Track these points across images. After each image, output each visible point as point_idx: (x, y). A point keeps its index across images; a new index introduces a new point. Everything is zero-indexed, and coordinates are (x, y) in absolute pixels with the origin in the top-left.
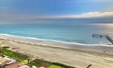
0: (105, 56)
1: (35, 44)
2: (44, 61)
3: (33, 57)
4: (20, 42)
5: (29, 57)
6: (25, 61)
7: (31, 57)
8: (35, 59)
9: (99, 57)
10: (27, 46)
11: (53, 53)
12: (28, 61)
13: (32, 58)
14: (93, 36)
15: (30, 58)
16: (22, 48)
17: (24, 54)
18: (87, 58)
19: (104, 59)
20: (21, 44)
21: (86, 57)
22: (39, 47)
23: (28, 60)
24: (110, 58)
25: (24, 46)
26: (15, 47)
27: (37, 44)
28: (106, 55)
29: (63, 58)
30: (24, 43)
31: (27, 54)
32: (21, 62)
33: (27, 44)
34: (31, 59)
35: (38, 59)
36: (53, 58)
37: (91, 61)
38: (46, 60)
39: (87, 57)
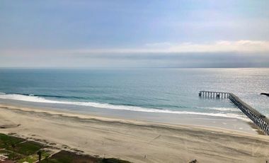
0: (228, 140)
1: (61, 115)
2: (81, 155)
3: (54, 146)
4: (23, 109)
5: (43, 146)
6: (31, 157)
7: (47, 147)
8: (58, 151)
9: (213, 142)
10: (39, 119)
11: (105, 135)
12: (40, 158)
13: (50, 149)
14: (200, 95)
15: (45, 149)
16: (26, 124)
17: (29, 140)
18: (186, 145)
19: (225, 147)
20: (24, 117)
21: (184, 143)
22: (70, 123)
23: (40, 154)
24: (238, 144)
25: (33, 121)
26: (9, 123)
27: (64, 114)
28: (230, 139)
29: (129, 148)
30: (32, 112)
31: (38, 140)
32: (21, 160)
33: (40, 116)
34: (49, 151)
35: (66, 150)
36: (105, 148)
37: (197, 153)
38: (85, 153)
39: (186, 142)
